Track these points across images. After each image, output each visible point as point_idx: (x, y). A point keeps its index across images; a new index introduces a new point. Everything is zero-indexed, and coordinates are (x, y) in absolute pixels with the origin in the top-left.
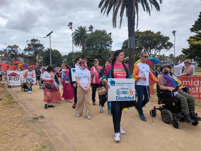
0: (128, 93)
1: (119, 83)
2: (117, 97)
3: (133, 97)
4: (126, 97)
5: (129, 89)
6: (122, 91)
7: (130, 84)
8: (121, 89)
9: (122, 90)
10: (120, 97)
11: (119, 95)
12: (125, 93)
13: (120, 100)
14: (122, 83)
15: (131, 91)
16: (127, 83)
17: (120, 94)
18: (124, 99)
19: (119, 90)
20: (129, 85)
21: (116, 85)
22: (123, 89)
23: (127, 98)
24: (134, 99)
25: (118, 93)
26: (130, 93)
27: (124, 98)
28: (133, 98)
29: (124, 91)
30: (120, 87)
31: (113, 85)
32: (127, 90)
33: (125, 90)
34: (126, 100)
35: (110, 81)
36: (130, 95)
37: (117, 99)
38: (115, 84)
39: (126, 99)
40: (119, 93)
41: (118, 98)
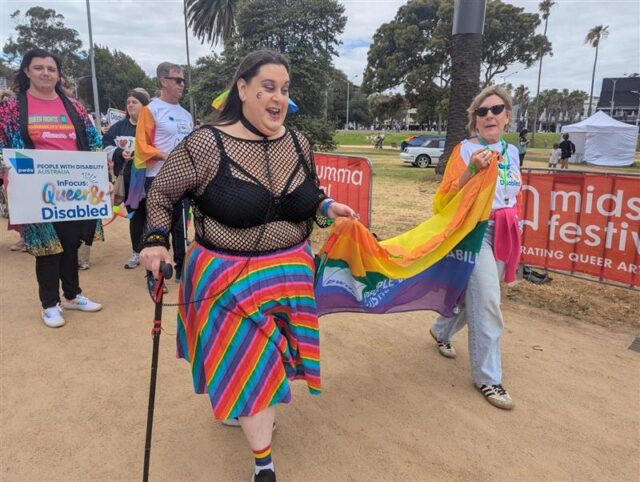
0: (84, 198)
1: (50, 166)
2: (43, 210)
3: (106, 209)
4: (79, 211)
5: (90, 184)
6: (64, 192)
7: (91, 167)
8: (59, 183)
9: (61, 188)
10: (58, 210)
11: (50, 202)
12: (76, 197)
13: (59, 220)
14: (62, 167)
15: (97, 189)
16: (79, 167)
17: (58, 200)
18: (74, 216)
19: (50, 188)
20: (87, 170)
21: (40, 172)
22: (65, 183)
23: (81, 213)
24: (106, 214)
25: (47, 195)
26: (94, 195)
27: (74, 211)
28: (104, 212)
29: (70, 191)
30: (53, 178)
31: (28, 170)
32: (82, 188)
33: (74, 188)
34: (81, 219)
35: (11, 159)
36: (92, 203)
37: (44, 218)
38: (32, 167)
39: (79, 216)
40: (51, 198)
41: (48, 214)
